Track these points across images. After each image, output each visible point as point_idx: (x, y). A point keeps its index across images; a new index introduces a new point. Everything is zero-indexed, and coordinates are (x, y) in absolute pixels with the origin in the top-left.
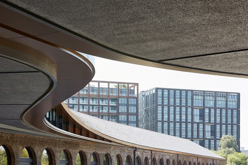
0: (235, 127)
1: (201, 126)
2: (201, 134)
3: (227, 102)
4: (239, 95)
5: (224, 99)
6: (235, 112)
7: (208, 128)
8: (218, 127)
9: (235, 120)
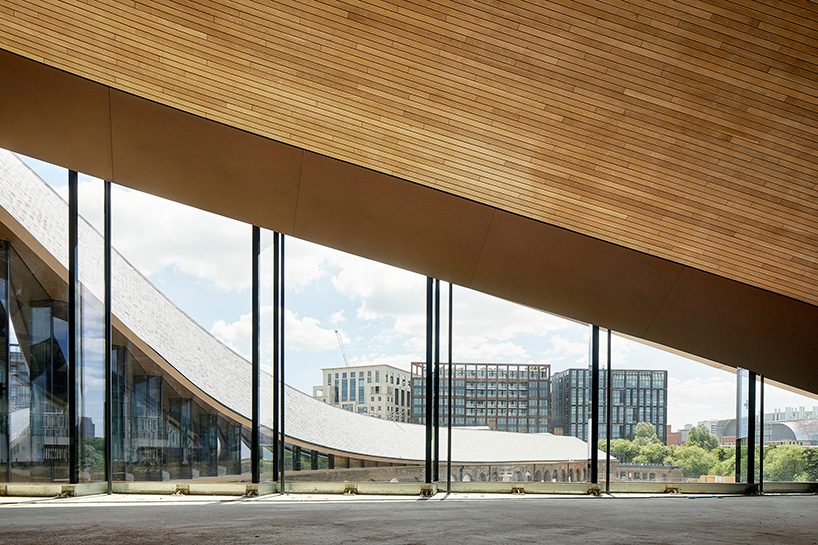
0: (661, 410)
1: (622, 409)
2: (621, 419)
3: (652, 381)
4: (666, 372)
5: (648, 378)
6: (661, 392)
7: (630, 411)
8: (641, 410)
9: (661, 401)
